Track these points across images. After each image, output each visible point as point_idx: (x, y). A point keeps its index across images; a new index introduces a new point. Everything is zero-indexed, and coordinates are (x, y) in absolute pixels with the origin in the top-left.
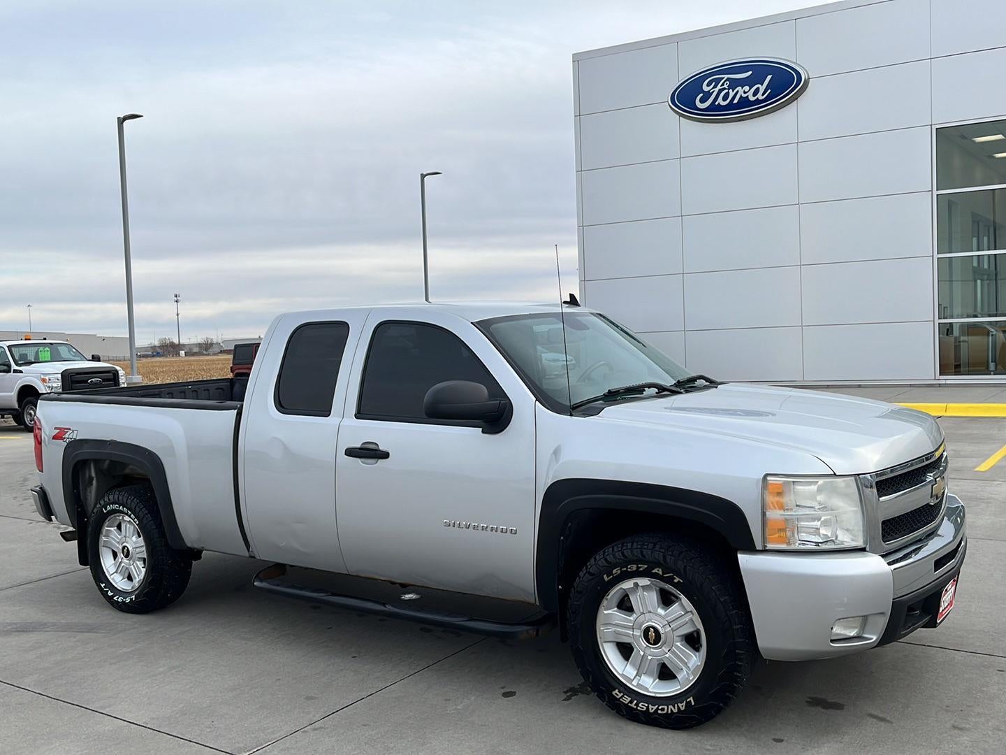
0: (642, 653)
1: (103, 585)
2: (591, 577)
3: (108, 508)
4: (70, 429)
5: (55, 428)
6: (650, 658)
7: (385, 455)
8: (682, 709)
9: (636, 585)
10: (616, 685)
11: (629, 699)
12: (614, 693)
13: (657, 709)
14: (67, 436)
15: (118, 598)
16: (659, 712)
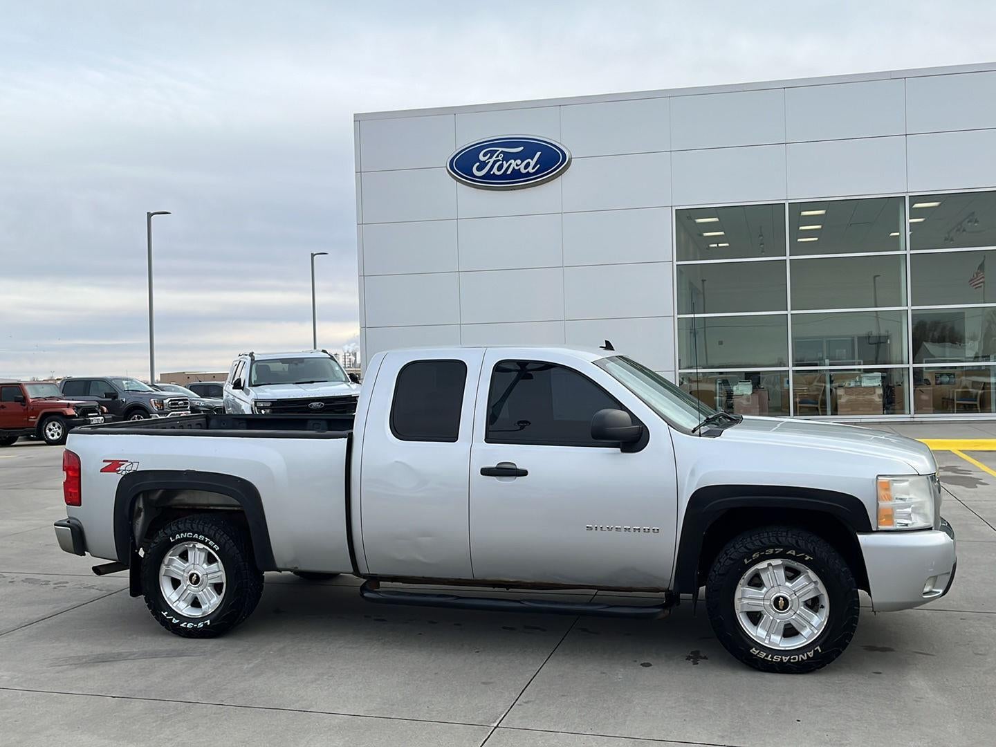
0: (771, 618)
1: (165, 614)
2: (732, 562)
3: (178, 537)
4: (127, 461)
5: (104, 461)
6: (778, 621)
7: (524, 473)
8: (811, 656)
9: (770, 565)
10: (752, 644)
11: (765, 654)
12: (751, 651)
13: (790, 659)
14: (122, 468)
15: (186, 625)
16: (792, 661)
